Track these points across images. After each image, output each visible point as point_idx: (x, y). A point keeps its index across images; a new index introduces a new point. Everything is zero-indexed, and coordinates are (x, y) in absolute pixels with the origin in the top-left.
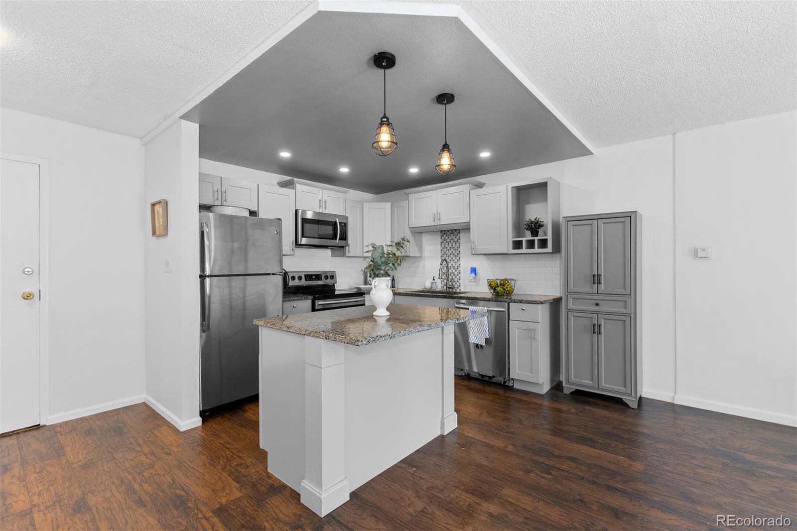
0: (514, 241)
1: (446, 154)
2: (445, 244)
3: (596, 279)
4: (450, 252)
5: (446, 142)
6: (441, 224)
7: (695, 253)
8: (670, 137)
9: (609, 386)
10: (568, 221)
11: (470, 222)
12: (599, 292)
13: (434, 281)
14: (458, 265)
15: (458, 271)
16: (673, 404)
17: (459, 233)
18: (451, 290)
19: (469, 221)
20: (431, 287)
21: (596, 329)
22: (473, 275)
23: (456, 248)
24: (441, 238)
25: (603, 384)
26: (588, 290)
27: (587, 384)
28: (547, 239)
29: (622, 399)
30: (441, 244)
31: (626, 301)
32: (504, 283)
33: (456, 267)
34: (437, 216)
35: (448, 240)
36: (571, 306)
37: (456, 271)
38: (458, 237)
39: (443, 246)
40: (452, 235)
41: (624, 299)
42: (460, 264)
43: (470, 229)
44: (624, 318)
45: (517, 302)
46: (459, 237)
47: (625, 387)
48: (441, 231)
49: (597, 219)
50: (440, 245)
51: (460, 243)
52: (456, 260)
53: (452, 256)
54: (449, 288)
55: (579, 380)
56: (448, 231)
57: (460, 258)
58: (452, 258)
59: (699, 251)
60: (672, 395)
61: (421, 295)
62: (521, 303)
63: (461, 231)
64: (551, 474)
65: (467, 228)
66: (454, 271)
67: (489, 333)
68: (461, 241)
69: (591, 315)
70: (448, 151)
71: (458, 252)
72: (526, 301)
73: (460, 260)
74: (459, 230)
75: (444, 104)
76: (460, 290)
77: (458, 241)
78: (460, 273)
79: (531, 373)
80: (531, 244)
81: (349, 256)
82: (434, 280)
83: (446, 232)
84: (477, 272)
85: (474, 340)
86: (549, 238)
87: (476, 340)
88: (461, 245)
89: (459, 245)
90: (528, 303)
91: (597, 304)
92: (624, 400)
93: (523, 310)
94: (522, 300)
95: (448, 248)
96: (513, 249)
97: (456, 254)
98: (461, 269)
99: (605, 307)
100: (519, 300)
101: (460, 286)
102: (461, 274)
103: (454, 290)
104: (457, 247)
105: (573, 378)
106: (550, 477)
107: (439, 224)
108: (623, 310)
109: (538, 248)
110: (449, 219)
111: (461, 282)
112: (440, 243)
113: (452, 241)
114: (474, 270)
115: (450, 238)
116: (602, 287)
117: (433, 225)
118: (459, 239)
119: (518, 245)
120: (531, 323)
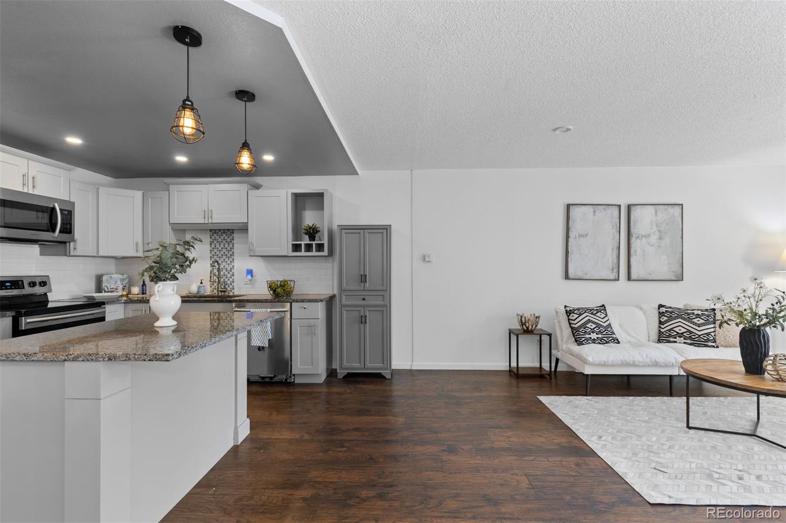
0: (293, 244)
1: (246, 153)
2: (215, 244)
3: (363, 279)
4: (222, 253)
5: (246, 140)
6: (213, 222)
7: (424, 258)
8: (409, 172)
9: (372, 366)
10: (341, 229)
11: (248, 223)
12: (365, 289)
13: (201, 285)
14: (232, 267)
15: (231, 273)
16: (411, 370)
17: (233, 233)
18: (223, 293)
19: (247, 221)
20: (198, 292)
21: (363, 320)
22: (249, 277)
23: (229, 249)
24: (211, 238)
25: (368, 364)
26: (357, 288)
27: (356, 367)
28: (323, 244)
29: (381, 373)
30: (211, 244)
31: (383, 296)
32: (284, 284)
33: (229, 269)
34: (208, 213)
35: (220, 240)
36: (344, 302)
37: (229, 273)
38: (231, 237)
39: (213, 246)
40: (224, 235)
41: (383, 294)
42: (233, 266)
43: (248, 229)
44: (382, 309)
45: (299, 302)
46: (233, 237)
47: (383, 364)
48: (211, 230)
49: (364, 229)
50: (209, 245)
51: (233, 244)
52: (229, 262)
53: (224, 257)
54: (221, 291)
55: (350, 365)
56: (220, 230)
57: (233, 259)
58: (224, 260)
59: (426, 256)
60: (411, 363)
61: (190, 300)
62: (303, 302)
63: (235, 231)
64: (344, 447)
65: (244, 229)
66: (226, 273)
67: (272, 334)
68: (235, 241)
69: (359, 309)
70: (248, 150)
71: (231, 253)
72: (307, 300)
73: (233, 262)
74: (233, 230)
75: (243, 101)
76: (233, 293)
77: (231, 242)
78: (233, 275)
79: (312, 366)
80: (309, 248)
81: (75, 254)
82: (201, 283)
83: (218, 231)
84: (253, 274)
85: (256, 343)
86: (325, 242)
87: (259, 343)
88: (235, 245)
89: (233, 246)
90: (310, 302)
91: (364, 299)
92: (382, 374)
93: (305, 308)
94: (304, 300)
95: (220, 248)
96: (293, 251)
97: (229, 255)
98: (235, 271)
99: (370, 301)
100: (301, 300)
101: (233, 289)
102: (235, 276)
103: (227, 294)
104: (231, 248)
105: (345, 363)
106: (344, 449)
107: (210, 222)
108: (382, 303)
109: (316, 251)
110: (222, 217)
111: (235, 284)
112: (209, 243)
113: (224, 242)
114: (250, 272)
115: (222, 237)
116: (367, 285)
117: (203, 222)
118: (233, 240)
119: (297, 248)
120: (312, 320)
